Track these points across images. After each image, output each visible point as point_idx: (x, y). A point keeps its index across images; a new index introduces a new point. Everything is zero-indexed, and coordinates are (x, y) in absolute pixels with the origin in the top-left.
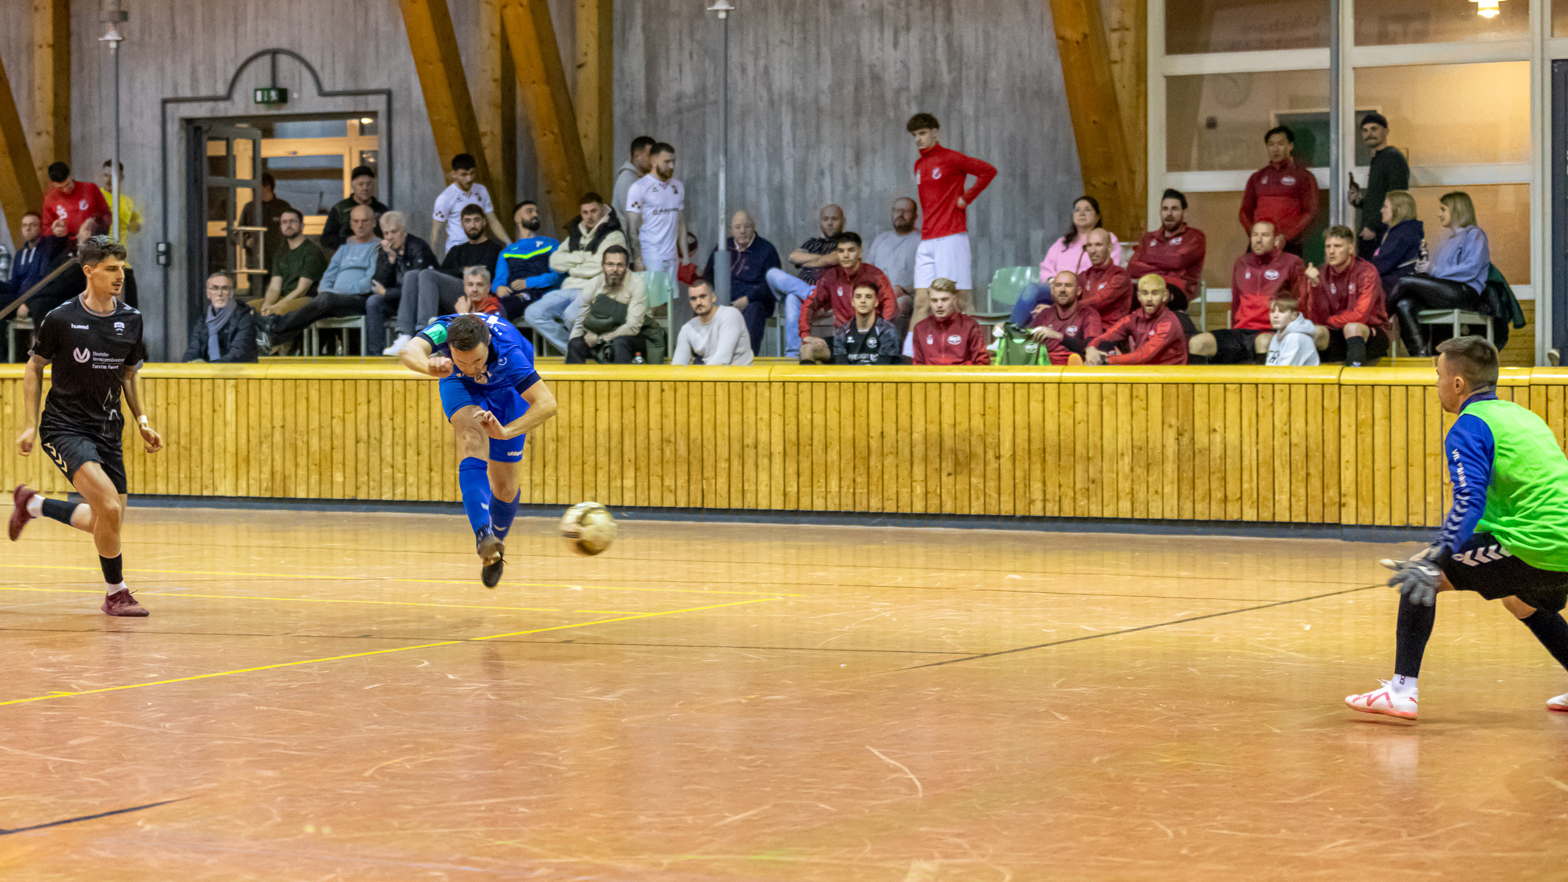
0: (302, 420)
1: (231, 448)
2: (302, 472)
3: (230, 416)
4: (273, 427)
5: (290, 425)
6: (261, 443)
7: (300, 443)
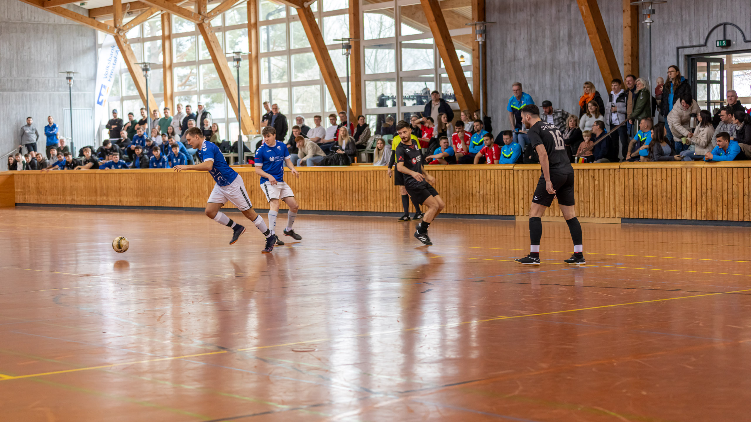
0: (719, 186)
1: (689, 198)
2: (720, 209)
3: (689, 184)
4: (707, 189)
5: (714, 188)
6: (702, 196)
7: (719, 196)
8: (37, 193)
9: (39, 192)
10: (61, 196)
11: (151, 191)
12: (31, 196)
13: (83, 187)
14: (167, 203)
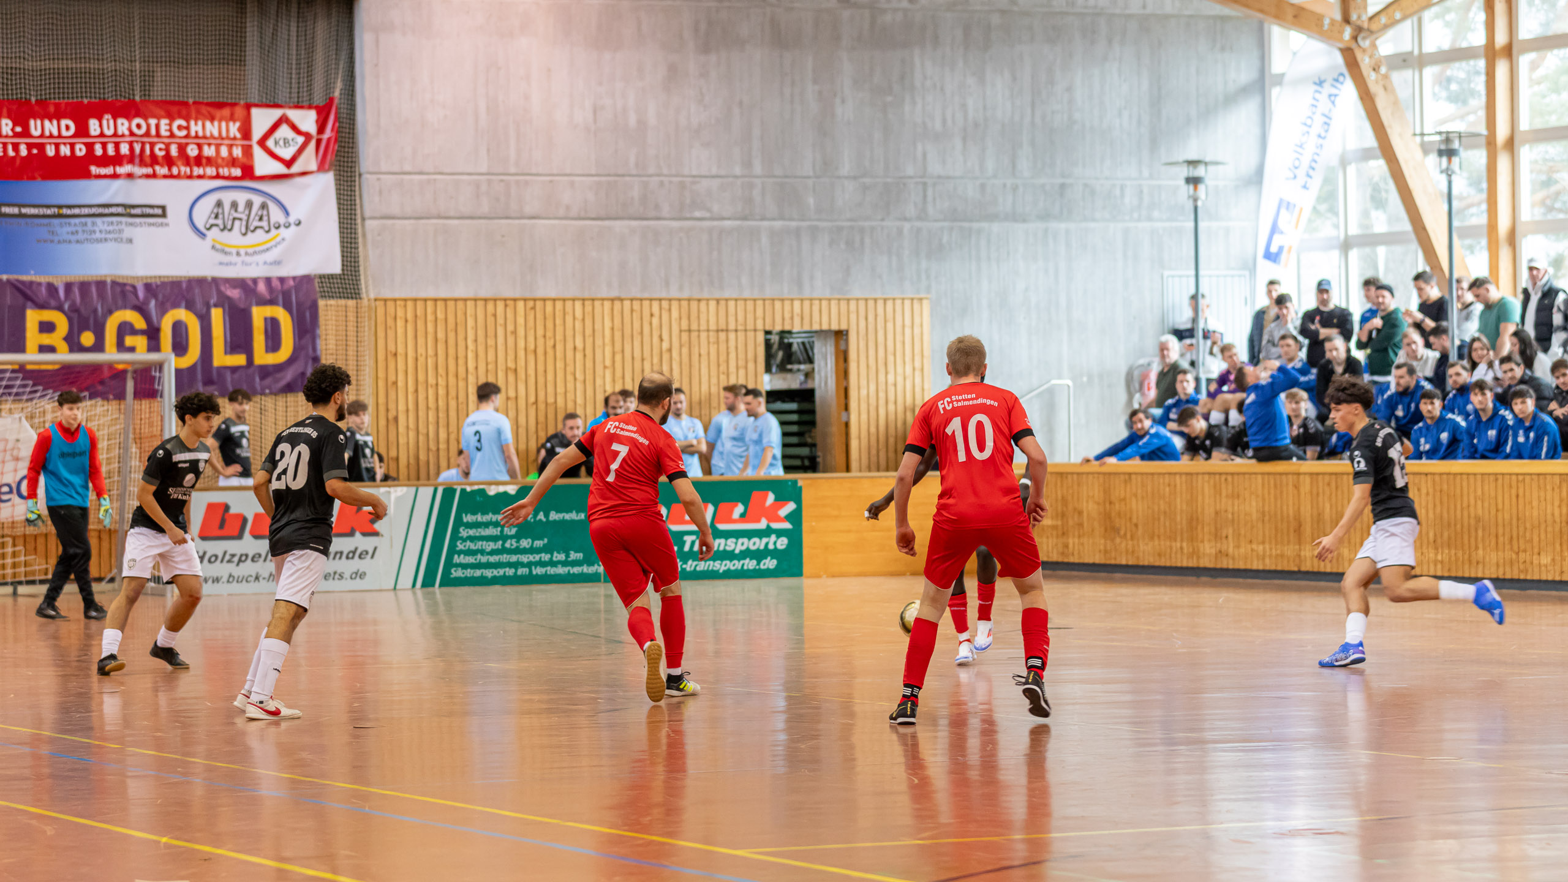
8: (1106, 530)
9: (1111, 529)
10: (1182, 541)
11: (1484, 530)
12: (1085, 540)
13: (1254, 516)
14: (1536, 570)
